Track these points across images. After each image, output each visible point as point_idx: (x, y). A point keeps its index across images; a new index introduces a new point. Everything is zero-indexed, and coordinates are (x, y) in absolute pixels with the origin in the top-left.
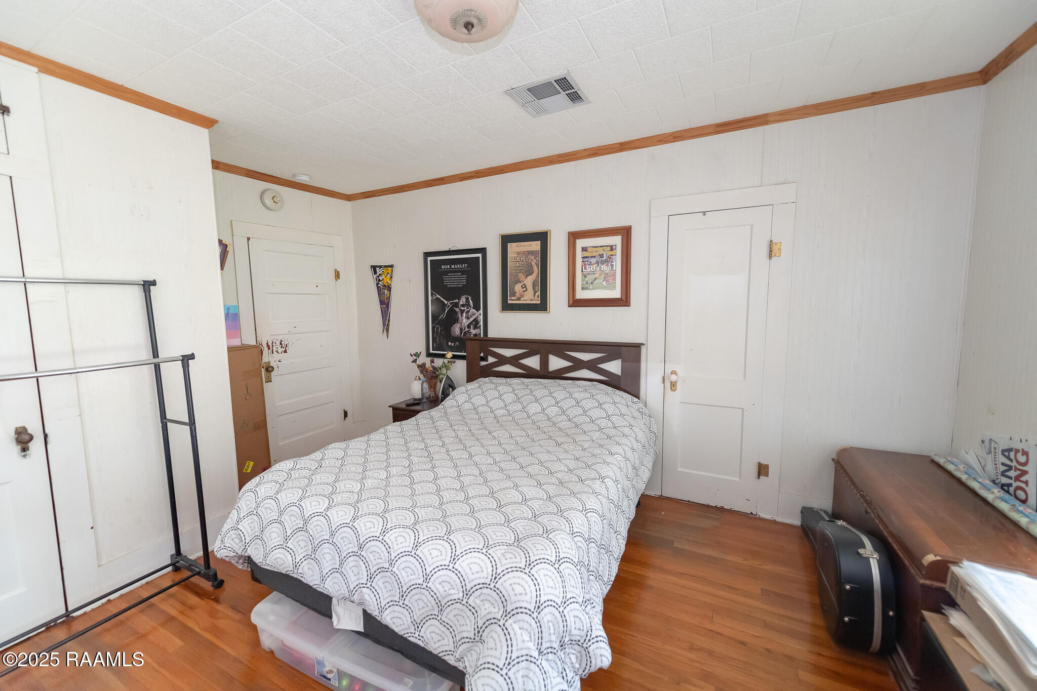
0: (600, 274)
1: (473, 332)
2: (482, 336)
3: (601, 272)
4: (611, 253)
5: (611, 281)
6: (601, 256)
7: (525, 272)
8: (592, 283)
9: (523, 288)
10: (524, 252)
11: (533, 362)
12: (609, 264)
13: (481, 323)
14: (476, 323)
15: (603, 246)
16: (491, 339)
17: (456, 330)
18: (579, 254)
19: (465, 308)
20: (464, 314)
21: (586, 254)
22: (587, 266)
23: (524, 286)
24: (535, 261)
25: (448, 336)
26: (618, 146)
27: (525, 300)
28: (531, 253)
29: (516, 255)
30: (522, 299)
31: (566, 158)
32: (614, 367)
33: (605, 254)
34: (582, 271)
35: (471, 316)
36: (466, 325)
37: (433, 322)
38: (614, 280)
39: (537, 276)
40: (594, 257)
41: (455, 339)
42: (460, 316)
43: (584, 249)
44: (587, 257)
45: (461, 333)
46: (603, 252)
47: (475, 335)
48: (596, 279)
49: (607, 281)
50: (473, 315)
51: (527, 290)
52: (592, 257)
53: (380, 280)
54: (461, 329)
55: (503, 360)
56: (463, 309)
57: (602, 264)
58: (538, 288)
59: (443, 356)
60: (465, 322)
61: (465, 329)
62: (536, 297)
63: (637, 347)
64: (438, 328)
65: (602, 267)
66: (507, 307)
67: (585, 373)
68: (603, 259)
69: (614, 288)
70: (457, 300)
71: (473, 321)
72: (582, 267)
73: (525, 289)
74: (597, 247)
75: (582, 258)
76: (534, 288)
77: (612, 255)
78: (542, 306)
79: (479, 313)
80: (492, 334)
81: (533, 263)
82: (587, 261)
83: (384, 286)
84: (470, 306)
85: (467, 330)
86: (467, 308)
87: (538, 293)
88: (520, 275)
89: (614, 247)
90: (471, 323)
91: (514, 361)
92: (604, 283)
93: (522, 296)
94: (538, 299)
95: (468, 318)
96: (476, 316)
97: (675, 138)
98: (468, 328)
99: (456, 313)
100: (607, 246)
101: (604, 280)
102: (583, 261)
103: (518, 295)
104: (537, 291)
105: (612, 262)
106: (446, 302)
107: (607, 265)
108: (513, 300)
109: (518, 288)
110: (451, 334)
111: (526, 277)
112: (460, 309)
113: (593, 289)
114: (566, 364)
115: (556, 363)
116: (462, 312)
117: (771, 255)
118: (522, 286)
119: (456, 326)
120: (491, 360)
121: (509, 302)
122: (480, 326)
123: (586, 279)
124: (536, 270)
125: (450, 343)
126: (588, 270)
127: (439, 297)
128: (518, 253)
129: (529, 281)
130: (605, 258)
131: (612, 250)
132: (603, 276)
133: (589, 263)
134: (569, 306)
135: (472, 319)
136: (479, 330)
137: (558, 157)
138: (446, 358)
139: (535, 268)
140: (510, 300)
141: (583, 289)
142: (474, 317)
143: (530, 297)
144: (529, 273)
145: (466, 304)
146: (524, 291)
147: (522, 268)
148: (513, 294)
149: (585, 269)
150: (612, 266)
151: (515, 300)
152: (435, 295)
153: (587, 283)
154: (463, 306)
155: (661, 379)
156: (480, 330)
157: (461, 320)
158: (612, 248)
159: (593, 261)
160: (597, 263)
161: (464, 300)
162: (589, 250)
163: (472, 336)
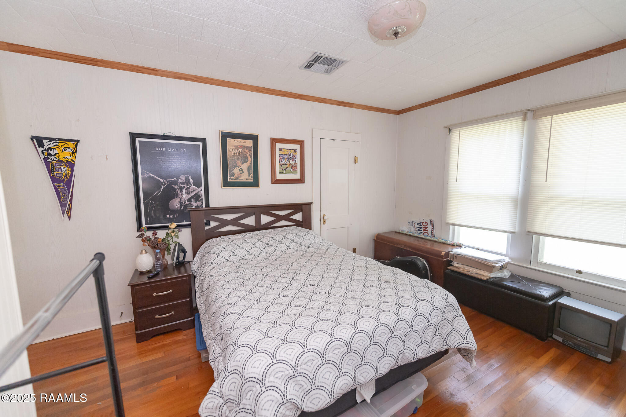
0: (289, 165)
1: (195, 204)
2: (204, 207)
3: (290, 164)
4: (295, 154)
5: (295, 169)
6: (290, 155)
7: (241, 160)
8: (285, 170)
9: (240, 171)
10: (240, 146)
11: (250, 221)
12: (294, 160)
13: (203, 197)
14: (197, 197)
15: (291, 149)
16: (212, 208)
17: (175, 204)
18: (278, 153)
19: (185, 185)
20: (184, 190)
21: (281, 153)
22: (282, 160)
23: (241, 170)
24: (249, 153)
25: (166, 209)
26: (297, 95)
27: (242, 179)
28: (246, 147)
29: (234, 148)
30: (239, 178)
31: (269, 92)
32: (298, 217)
33: (292, 154)
34: (279, 163)
35: (192, 192)
36: (186, 199)
37: (144, 199)
38: (297, 169)
39: (251, 163)
40: (286, 155)
41: (173, 212)
42: (179, 192)
43: (280, 150)
44: (282, 155)
45: (181, 206)
46: (290, 153)
47: (197, 207)
48: (287, 168)
49: (293, 169)
50: (194, 191)
51: (243, 172)
52: (285, 155)
53: (50, 155)
54: (181, 204)
55: (225, 223)
56: (182, 186)
57: (290, 159)
58: (252, 171)
59: (166, 227)
60: (185, 196)
61: (185, 203)
62: (250, 177)
63: (310, 204)
64: (152, 204)
65: (290, 161)
66: (226, 183)
67: (283, 223)
68: (291, 157)
69: (296, 173)
70: (175, 179)
71: (194, 195)
72: (279, 160)
73: (242, 172)
74: (287, 149)
75: (279, 154)
76: (248, 171)
77: (295, 155)
78: (255, 183)
79: (200, 189)
80: (213, 204)
81: (248, 155)
82: (282, 157)
83: (59, 161)
84: (190, 183)
85: (187, 203)
86: (187, 185)
87: (252, 175)
88: (237, 162)
89: (296, 151)
90: (192, 197)
91: (234, 222)
92: (292, 170)
93: (239, 176)
94: (252, 179)
95: (188, 193)
96: (197, 191)
97: (322, 101)
98: (188, 201)
99: (175, 190)
100: (292, 149)
101: (291, 169)
102: (280, 157)
103: (236, 175)
104: (251, 173)
105: (295, 159)
106: (162, 180)
107: (293, 160)
108: (232, 179)
109: (236, 171)
110: (169, 208)
111: (243, 163)
112: (178, 186)
113: (286, 173)
114: (272, 219)
115: (265, 219)
116: (181, 189)
117: (355, 162)
118: (239, 170)
119: (175, 200)
120: (213, 224)
121: (229, 180)
122: (202, 199)
123: (282, 167)
124: (250, 160)
125: (168, 216)
126: (283, 162)
127: (152, 175)
128: (236, 146)
129: (245, 166)
130: (292, 156)
131: (295, 152)
132: (291, 166)
133: (283, 158)
134: (272, 183)
135: (192, 194)
136: (200, 202)
137: (263, 89)
138: (170, 229)
139: (249, 158)
140: (230, 179)
141: (280, 173)
142: (195, 193)
143: (246, 177)
144: (245, 161)
145: (186, 182)
146: (241, 173)
147: (239, 157)
148: (233, 175)
149: (281, 161)
150: (295, 161)
151: (234, 179)
152: (148, 174)
153: (282, 170)
154: (182, 183)
155: (319, 220)
156: (202, 203)
157: (180, 195)
158: (295, 151)
159: (286, 157)
160: (288, 158)
161: (184, 179)
162: (283, 150)
163: (193, 207)
